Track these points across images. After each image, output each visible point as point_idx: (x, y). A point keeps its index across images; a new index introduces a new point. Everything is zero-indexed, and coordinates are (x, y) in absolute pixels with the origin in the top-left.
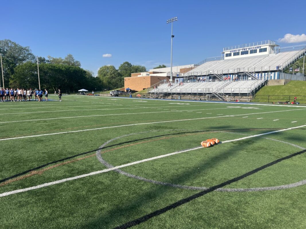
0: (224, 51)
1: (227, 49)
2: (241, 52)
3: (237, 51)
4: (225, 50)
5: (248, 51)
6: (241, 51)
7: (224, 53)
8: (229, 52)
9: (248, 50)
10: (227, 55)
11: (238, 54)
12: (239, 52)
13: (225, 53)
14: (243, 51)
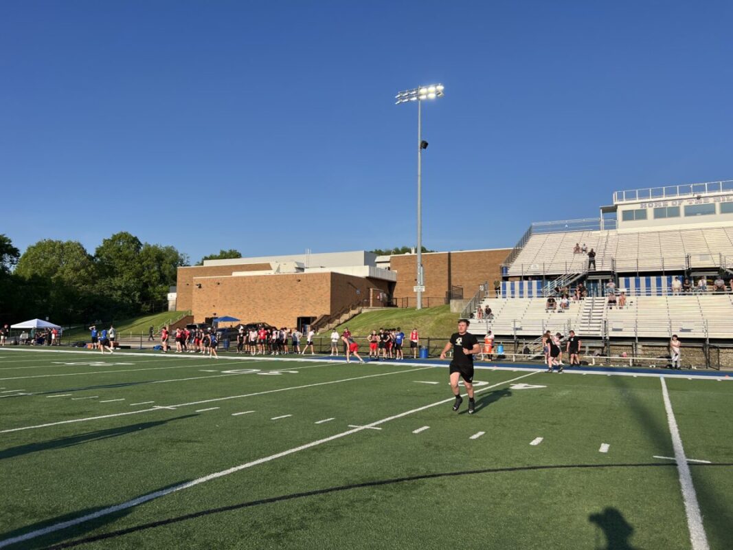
0: (615, 203)
1: (631, 196)
2: (686, 207)
3: (670, 204)
4: (620, 198)
5: (713, 205)
6: (686, 203)
7: (614, 209)
8: (638, 207)
9: (711, 201)
10: (628, 216)
11: (674, 212)
12: (678, 208)
13: (620, 209)
14: (694, 202)
